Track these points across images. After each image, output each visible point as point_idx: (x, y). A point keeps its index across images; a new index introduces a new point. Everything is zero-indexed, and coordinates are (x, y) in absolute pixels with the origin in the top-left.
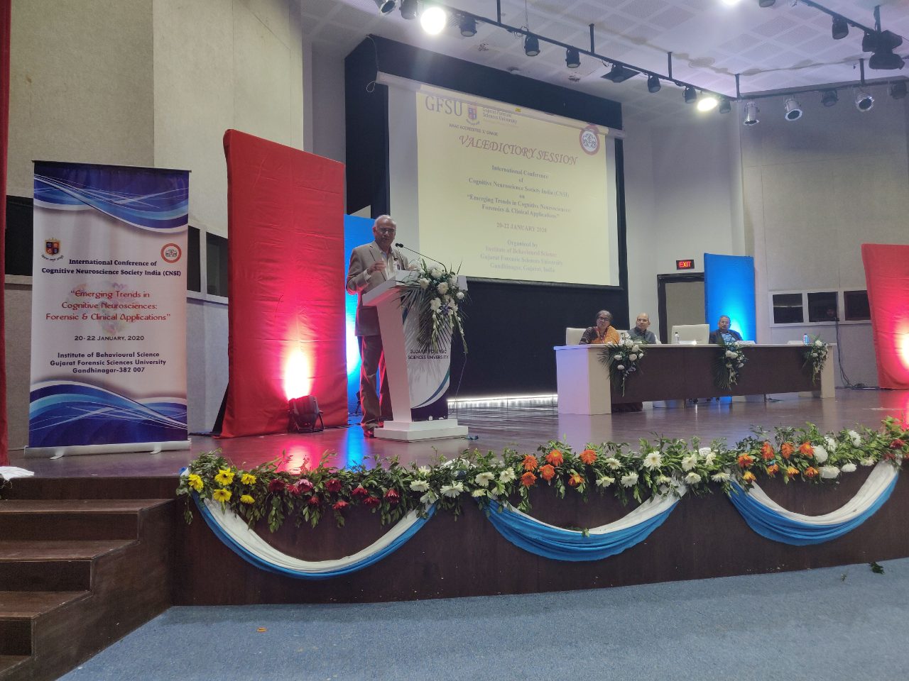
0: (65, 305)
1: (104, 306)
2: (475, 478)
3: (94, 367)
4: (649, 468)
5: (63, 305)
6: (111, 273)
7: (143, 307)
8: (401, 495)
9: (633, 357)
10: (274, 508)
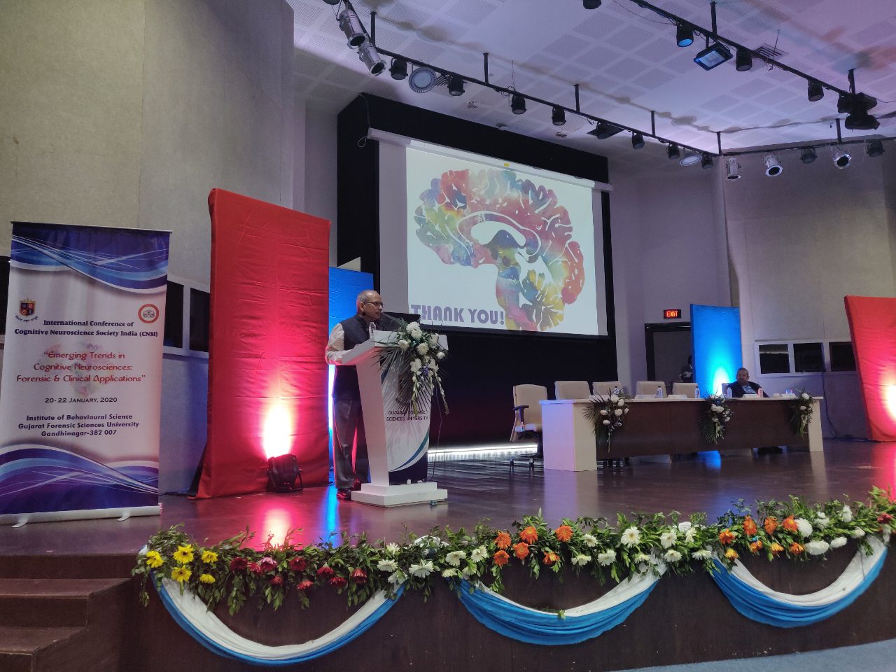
0: (37, 367)
1: (77, 368)
2: (446, 556)
3: (64, 430)
4: (627, 545)
5: (35, 367)
6: (86, 333)
7: (118, 368)
8: (368, 574)
9: (618, 412)
10: (235, 589)
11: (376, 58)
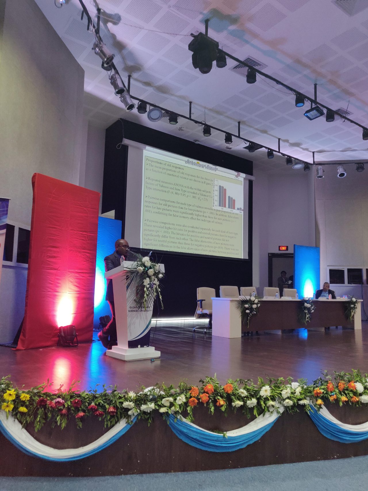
2: (162, 400)
4: (263, 396)
8: (117, 410)
9: (254, 306)
10: (39, 416)
11: (130, 101)
